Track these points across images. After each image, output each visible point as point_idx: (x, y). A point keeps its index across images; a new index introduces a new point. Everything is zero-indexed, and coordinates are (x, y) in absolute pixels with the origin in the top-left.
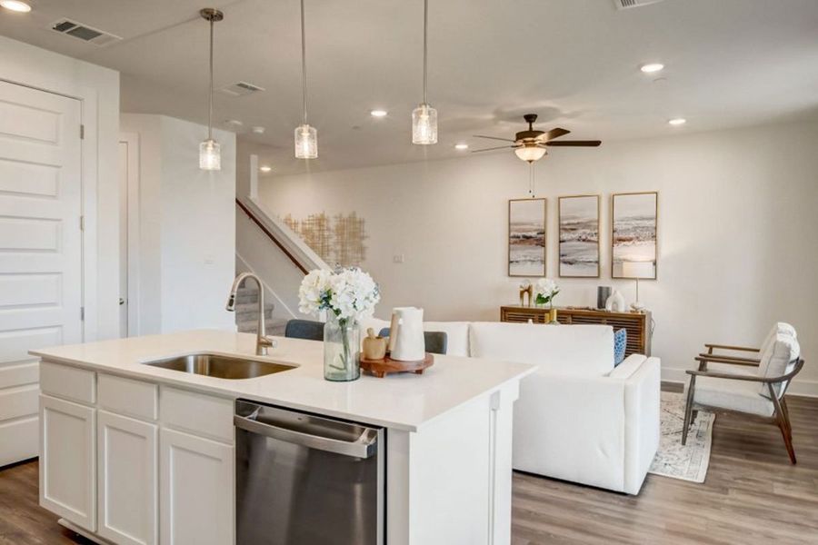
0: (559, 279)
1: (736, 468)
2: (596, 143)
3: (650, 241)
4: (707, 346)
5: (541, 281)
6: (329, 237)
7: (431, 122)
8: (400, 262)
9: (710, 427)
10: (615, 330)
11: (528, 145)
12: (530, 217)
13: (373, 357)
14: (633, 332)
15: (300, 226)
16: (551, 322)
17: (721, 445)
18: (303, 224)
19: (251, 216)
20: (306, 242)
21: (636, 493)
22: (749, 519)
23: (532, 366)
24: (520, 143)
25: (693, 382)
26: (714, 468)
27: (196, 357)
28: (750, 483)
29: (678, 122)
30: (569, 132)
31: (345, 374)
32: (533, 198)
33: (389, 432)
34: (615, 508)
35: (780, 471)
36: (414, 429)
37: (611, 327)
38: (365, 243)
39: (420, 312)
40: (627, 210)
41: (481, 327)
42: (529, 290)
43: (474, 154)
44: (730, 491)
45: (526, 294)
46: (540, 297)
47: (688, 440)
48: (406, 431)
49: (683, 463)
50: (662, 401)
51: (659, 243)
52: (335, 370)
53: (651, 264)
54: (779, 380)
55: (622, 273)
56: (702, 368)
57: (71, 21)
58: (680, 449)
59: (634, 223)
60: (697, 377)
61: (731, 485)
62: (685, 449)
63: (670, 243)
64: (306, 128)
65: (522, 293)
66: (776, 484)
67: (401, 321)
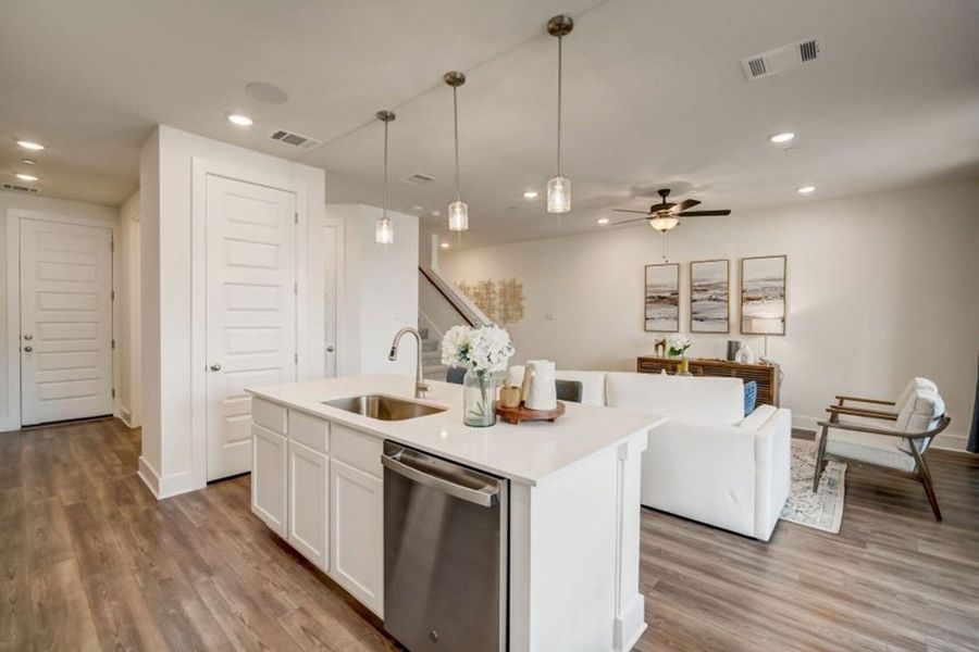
0: (690, 334)
1: (872, 520)
2: (727, 213)
3: (779, 301)
4: (837, 397)
5: (674, 336)
6: (495, 299)
7: (564, 191)
8: (551, 319)
9: (843, 476)
10: (745, 383)
11: (661, 216)
12: (664, 280)
13: (509, 405)
14: (762, 384)
15: (472, 290)
16: (683, 373)
17: (854, 495)
18: (475, 288)
19: (432, 282)
20: (476, 304)
21: (767, 539)
22: (891, 577)
23: (661, 417)
24: (653, 215)
25: (825, 433)
26: (849, 519)
27: (368, 397)
28: (891, 538)
29: (807, 190)
30: (699, 202)
31: (482, 420)
32: (667, 264)
33: (512, 484)
34: (746, 553)
35: (924, 527)
36: (534, 484)
37: (741, 380)
38: (523, 303)
39: (553, 365)
40: (755, 273)
41: (617, 377)
42: (663, 344)
43: (615, 227)
44: (868, 545)
45: (660, 347)
46: (672, 350)
47: (820, 488)
48: (528, 485)
49: (815, 510)
50: (792, 447)
51: (787, 302)
52: (474, 416)
53: (780, 321)
54: (921, 437)
55: (751, 329)
56: (833, 420)
57: (283, 130)
58: (812, 496)
59: (763, 284)
60: (830, 429)
61: (870, 539)
62: (816, 497)
63: (799, 301)
64: (458, 204)
65: (657, 346)
66: (919, 541)
67: (533, 374)
